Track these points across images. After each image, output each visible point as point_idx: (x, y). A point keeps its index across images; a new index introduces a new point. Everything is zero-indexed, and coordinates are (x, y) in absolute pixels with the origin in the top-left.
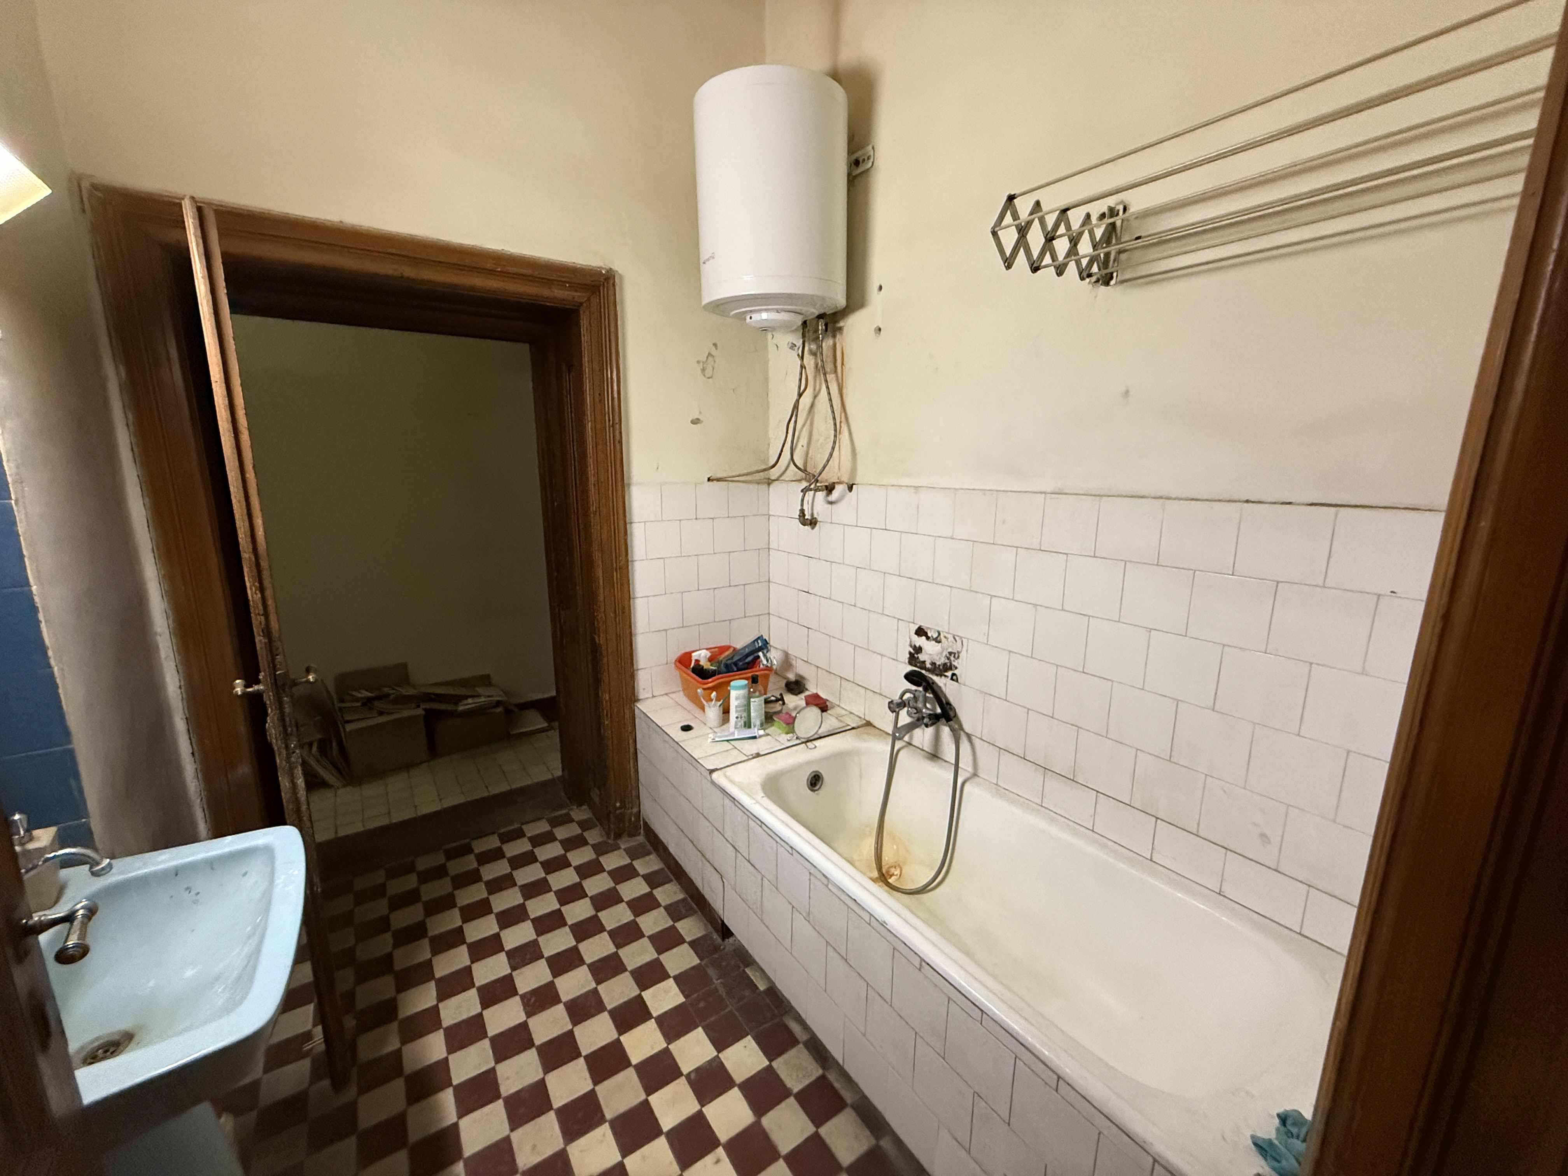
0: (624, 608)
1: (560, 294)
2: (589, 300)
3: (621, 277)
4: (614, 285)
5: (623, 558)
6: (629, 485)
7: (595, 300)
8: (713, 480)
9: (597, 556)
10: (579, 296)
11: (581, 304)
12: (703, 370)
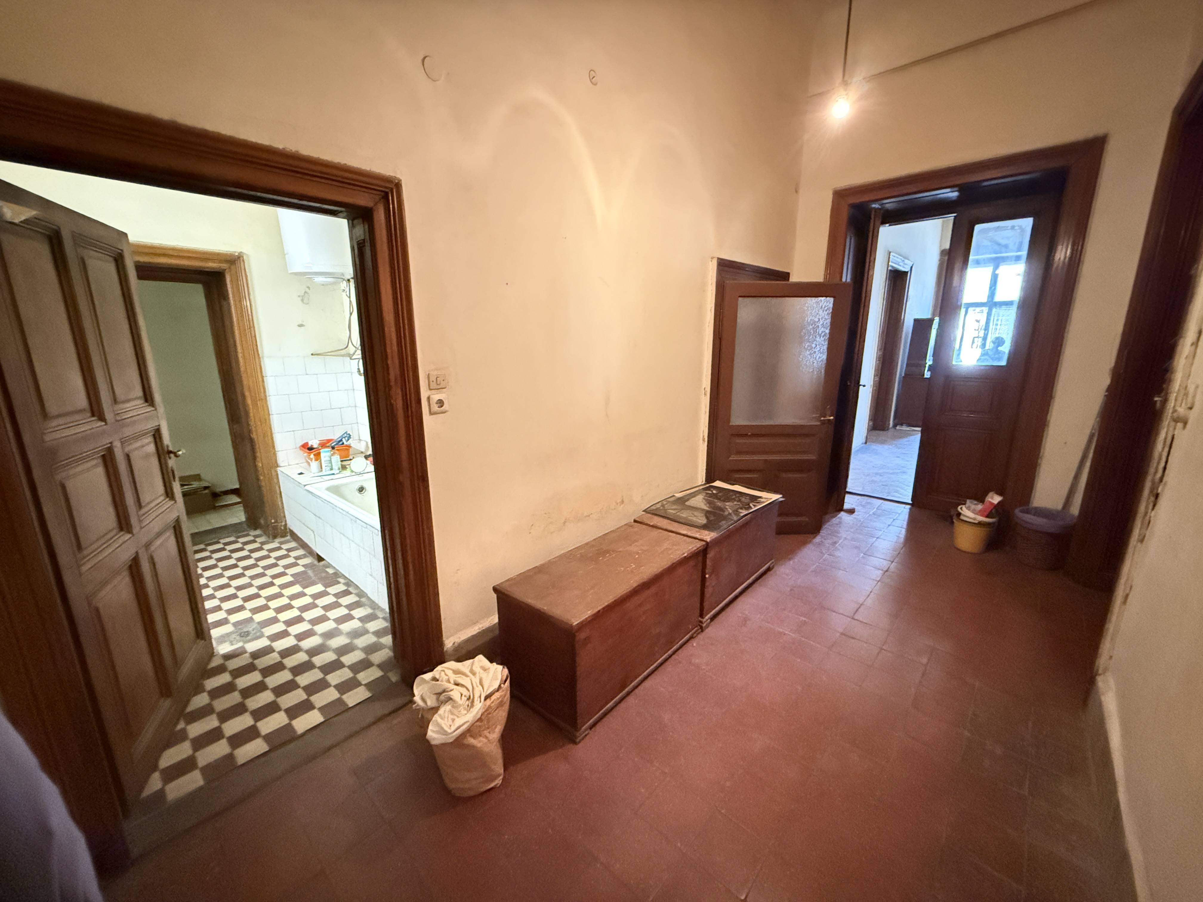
0: (266, 420)
1: (212, 265)
2: (230, 268)
3: (248, 256)
4: (243, 261)
5: (262, 394)
6: (263, 357)
7: (232, 267)
8: (315, 355)
9: (247, 394)
10: (224, 266)
11: (226, 270)
12: (302, 300)
